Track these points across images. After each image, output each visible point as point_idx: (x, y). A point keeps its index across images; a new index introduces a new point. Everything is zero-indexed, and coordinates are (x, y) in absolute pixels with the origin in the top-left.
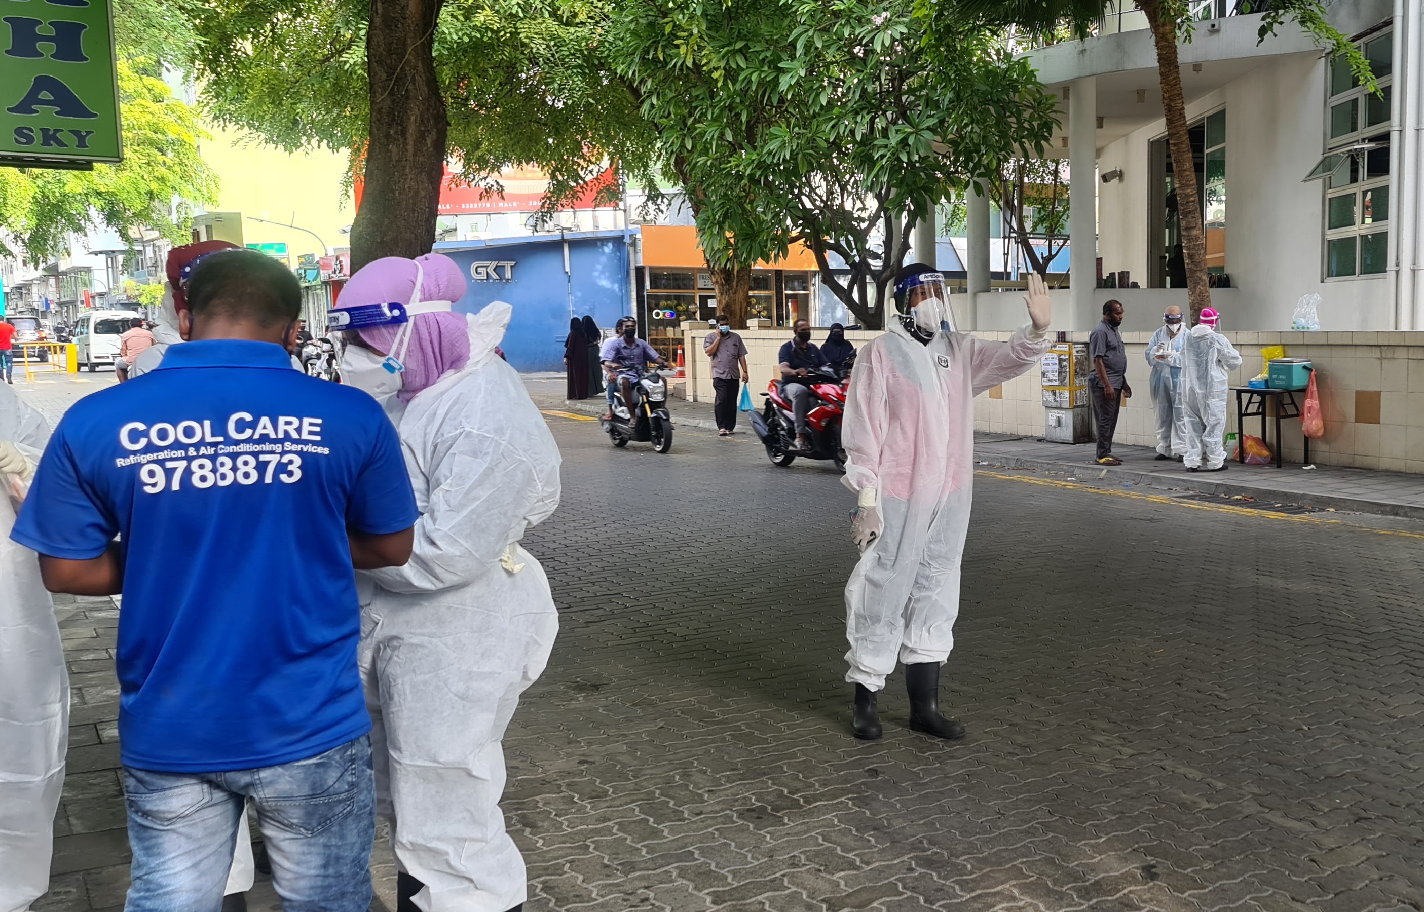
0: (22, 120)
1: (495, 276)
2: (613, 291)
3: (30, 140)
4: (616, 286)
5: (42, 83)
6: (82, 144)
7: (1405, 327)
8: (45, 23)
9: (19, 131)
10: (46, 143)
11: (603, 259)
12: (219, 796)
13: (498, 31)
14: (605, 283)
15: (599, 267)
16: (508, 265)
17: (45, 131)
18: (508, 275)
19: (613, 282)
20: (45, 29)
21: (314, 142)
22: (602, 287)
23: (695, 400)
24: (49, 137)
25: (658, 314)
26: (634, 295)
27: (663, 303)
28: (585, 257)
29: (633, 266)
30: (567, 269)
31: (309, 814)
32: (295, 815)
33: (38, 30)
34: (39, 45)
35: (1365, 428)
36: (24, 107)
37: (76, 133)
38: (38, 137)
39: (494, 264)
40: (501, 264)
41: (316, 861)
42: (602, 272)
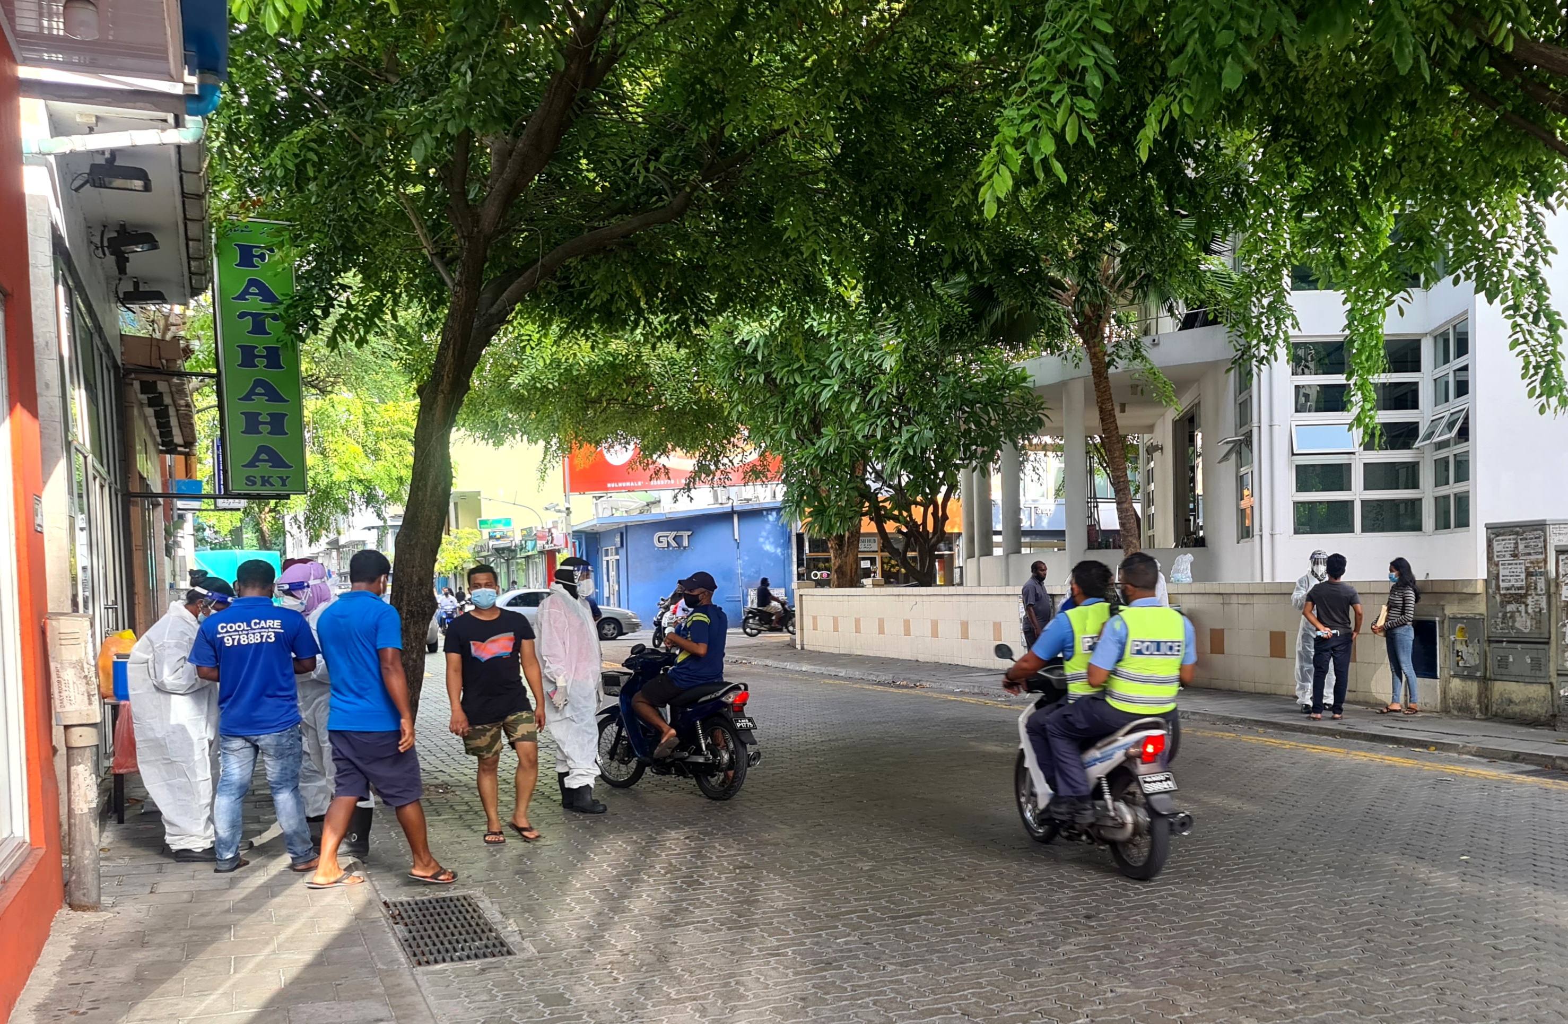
0: (251, 471)
1: (674, 544)
2: (776, 556)
3: (254, 483)
4: (779, 550)
5: (262, 449)
6: (284, 485)
7: (1267, 579)
8: (264, 414)
9: (248, 478)
10: (263, 485)
11: (768, 527)
12: (248, 744)
13: (627, 355)
14: (769, 548)
15: (764, 534)
16: (685, 534)
17: (263, 477)
18: (685, 543)
19: (776, 547)
20: (264, 418)
21: (518, 436)
22: (767, 552)
23: (802, 648)
24: (265, 481)
25: (816, 575)
26: (795, 559)
27: (821, 565)
28: (752, 525)
29: (794, 533)
30: (737, 537)
31: (276, 751)
32: (272, 752)
33: (260, 418)
34: (261, 427)
35: (1217, 657)
36: (252, 464)
37: (281, 478)
38: (259, 482)
39: (674, 534)
40: (680, 533)
41: (279, 768)
42: (767, 538)
